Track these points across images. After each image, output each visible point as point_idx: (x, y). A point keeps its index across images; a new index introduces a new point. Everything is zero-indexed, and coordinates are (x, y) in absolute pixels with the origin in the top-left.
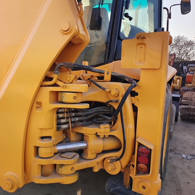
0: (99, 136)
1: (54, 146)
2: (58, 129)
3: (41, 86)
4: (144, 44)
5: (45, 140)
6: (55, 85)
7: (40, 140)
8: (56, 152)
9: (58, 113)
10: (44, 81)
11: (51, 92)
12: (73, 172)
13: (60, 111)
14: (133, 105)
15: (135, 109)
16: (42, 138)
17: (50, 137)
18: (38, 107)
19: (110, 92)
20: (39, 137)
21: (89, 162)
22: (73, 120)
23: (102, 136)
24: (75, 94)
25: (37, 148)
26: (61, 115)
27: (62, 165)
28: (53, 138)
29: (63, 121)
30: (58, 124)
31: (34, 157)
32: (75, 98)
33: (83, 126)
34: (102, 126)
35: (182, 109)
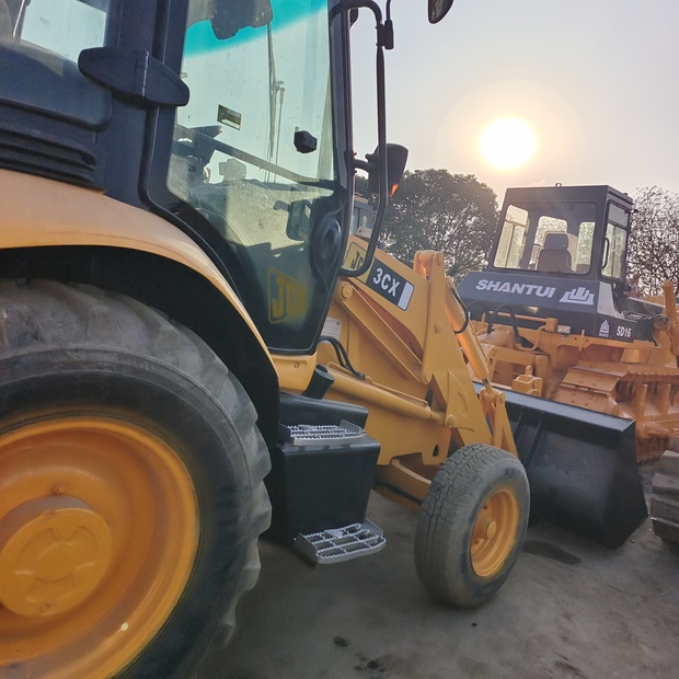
35: (657, 491)
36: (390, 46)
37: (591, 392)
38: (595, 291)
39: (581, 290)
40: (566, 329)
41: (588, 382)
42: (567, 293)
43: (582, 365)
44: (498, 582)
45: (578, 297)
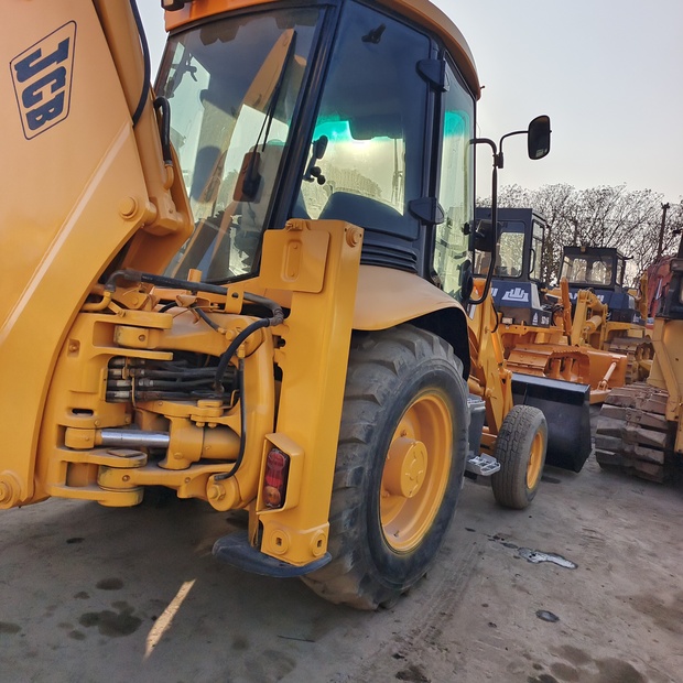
0: (194, 423)
1: (97, 429)
2: (109, 398)
3: (81, 311)
4: (299, 241)
5: (80, 415)
6: (106, 311)
7: (69, 414)
8: (100, 442)
9: (111, 366)
10: (86, 301)
11: (98, 323)
12: (128, 484)
13: (118, 362)
14: (275, 365)
15: (278, 374)
16: (76, 411)
17: (90, 412)
18: (74, 351)
19: (224, 334)
20: (70, 408)
21: (165, 473)
22: (141, 384)
23: (200, 421)
24: (142, 331)
25: (63, 429)
26: (117, 372)
27: (106, 468)
28: (95, 414)
29: (120, 383)
30: (109, 388)
31: (55, 447)
32: (142, 338)
33: (161, 398)
34: (200, 402)
35: (600, 432)
36: (501, 167)
37: (530, 368)
38: (528, 290)
39: (518, 290)
40: (509, 321)
41: (527, 361)
42: (507, 293)
43: (519, 348)
44: (534, 492)
45: (515, 295)
